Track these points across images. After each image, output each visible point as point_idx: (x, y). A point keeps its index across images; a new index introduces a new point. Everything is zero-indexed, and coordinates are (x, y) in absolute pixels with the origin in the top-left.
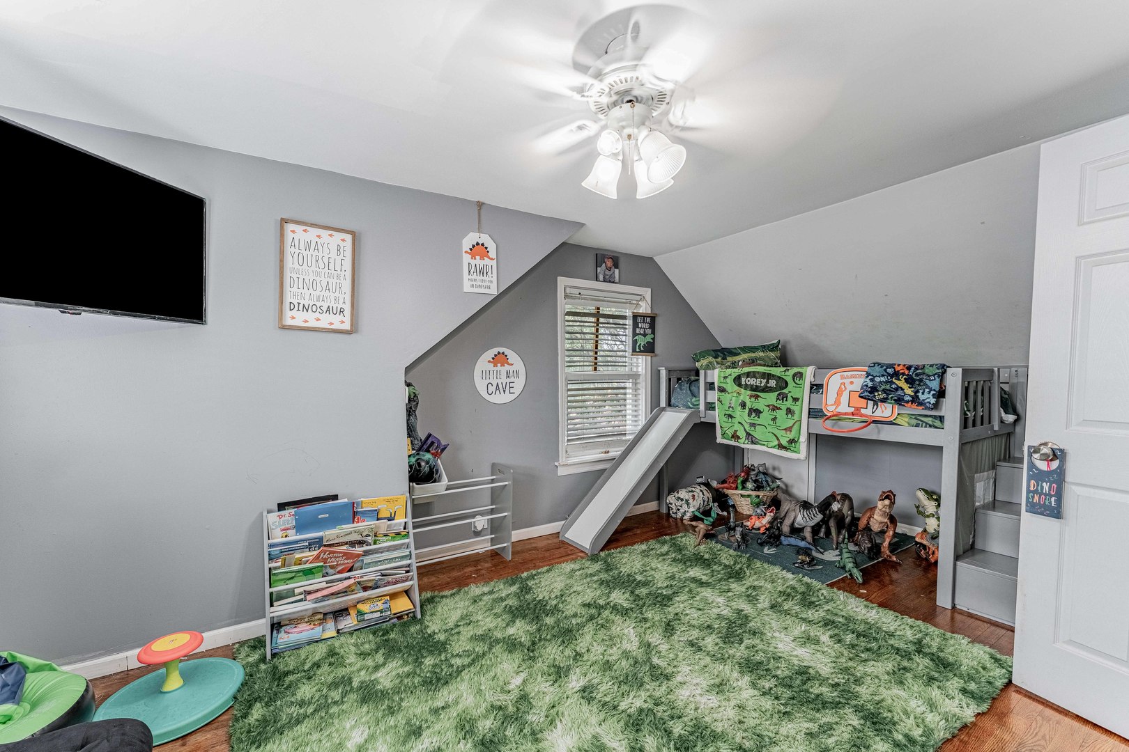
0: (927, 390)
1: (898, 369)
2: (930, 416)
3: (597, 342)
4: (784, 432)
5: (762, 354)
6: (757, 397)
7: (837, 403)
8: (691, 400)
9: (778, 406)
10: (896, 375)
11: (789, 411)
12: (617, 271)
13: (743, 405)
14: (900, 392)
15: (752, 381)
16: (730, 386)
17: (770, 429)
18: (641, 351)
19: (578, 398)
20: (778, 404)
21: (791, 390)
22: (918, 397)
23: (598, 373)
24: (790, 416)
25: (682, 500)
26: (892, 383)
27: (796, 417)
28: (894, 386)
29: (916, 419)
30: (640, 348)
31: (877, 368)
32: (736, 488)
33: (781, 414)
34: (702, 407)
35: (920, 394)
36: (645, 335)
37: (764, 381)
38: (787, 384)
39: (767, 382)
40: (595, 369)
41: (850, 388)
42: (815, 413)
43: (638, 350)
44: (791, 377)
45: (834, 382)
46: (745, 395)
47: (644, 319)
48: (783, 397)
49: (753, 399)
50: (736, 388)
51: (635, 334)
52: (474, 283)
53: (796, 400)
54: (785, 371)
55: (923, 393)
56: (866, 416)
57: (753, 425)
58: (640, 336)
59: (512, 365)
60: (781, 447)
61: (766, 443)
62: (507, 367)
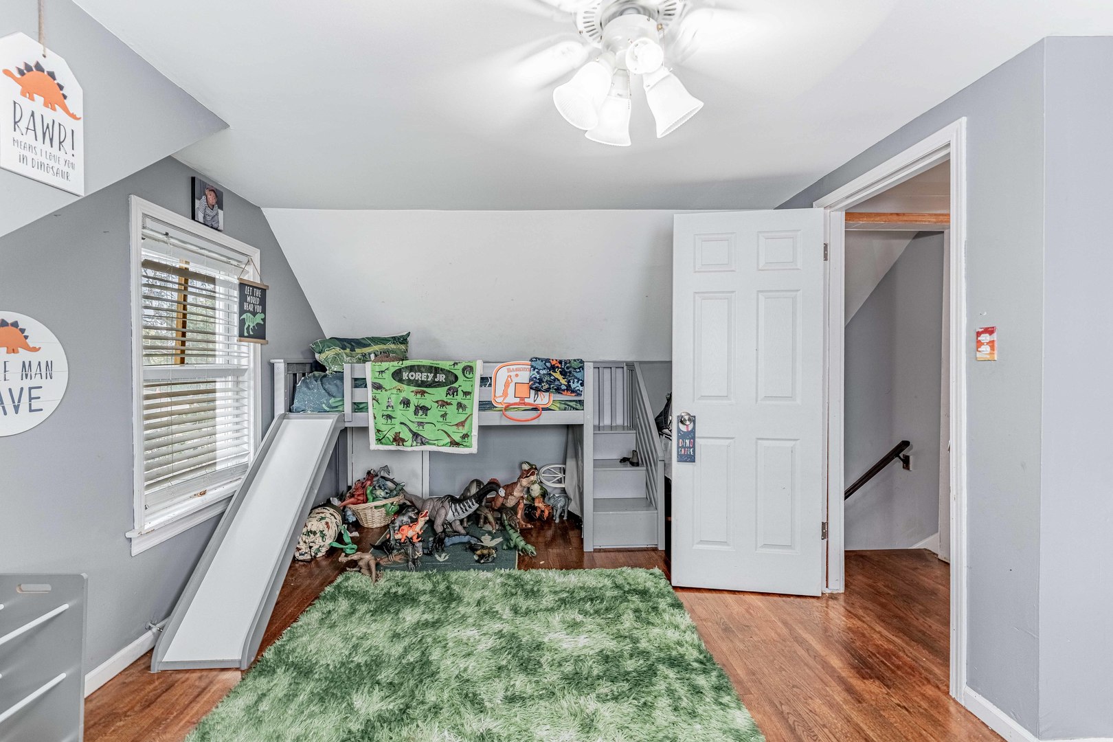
0: (576, 380)
1: (554, 363)
2: (574, 401)
3: (185, 316)
4: (455, 427)
5: (393, 346)
6: (423, 393)
7: (505, 394)
8: (328, 400)
9: (449, 401)
10: (553, 368)
11: (460, 405)
12: (220, 212)
13: (406, 403)
14: (557, 383)
15: (418, 376)
16: (388, 382)
17: (439, 426)
18: (249, 336)
19: (164, 409)
20: (449, 399)
21: (462, 384)
22: (570, 386)
23: (185, 367)
24: (461, 410)
25: (315, 533)
26: (550, 375)
27: (468, 411)
28: (552, 378)
29: (564, 404)
30: (248, 332)
31: (539, 362)
32: (366, 501)
33: (452, 410)
34: (348, 408)
35: (571, 384)
36: (254, 313)
37: (431, 376)
38: (456, 378)
39: (435, 376)
40: (182, 361)
41: (516, 380)
42: (485, 406)
43: (246, 334)
44: (461, 370)
45: (501, 376)
46: (408, 392)
47: (253, 291)
48: (453, 392)
49: (419, 396)
50: (396, 384)
51: (242, 311)
52: (30, 155)
53: (466, 394)
54: (454, 365)
55: (573, 383)
56: (529, 404)
57: (420, 424)
58: (249, 314)
59: (35, 350)
60: (454, 443)
61: (436, 442)
62: (23, 355)
